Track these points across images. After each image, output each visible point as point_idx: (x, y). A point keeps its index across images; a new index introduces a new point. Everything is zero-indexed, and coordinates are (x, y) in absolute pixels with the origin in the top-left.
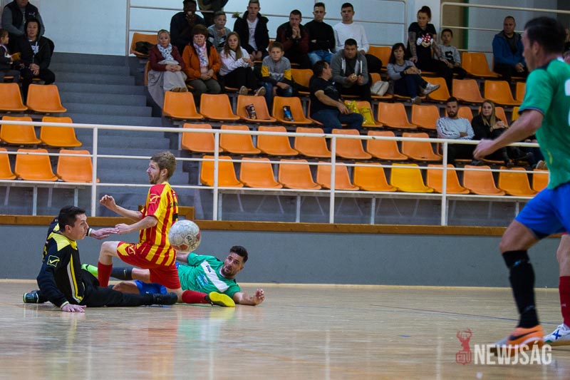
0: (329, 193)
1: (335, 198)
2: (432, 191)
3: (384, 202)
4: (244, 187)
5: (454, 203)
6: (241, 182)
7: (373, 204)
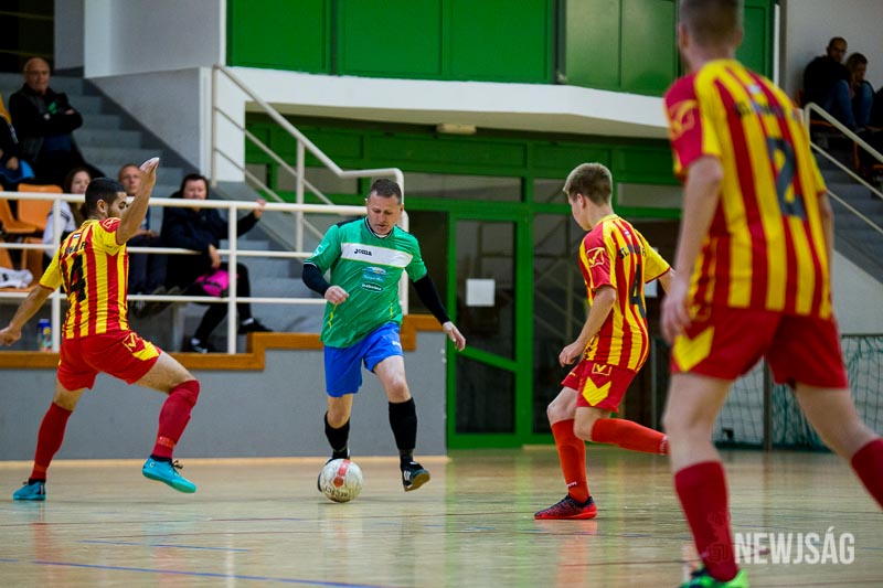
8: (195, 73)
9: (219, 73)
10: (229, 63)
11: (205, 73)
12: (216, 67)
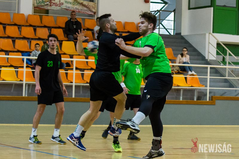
2: (20, 80)
8: (205, 34)
9: (210, 35)
10: (213, 32)
11: (207, 35)
12: (210, 33)
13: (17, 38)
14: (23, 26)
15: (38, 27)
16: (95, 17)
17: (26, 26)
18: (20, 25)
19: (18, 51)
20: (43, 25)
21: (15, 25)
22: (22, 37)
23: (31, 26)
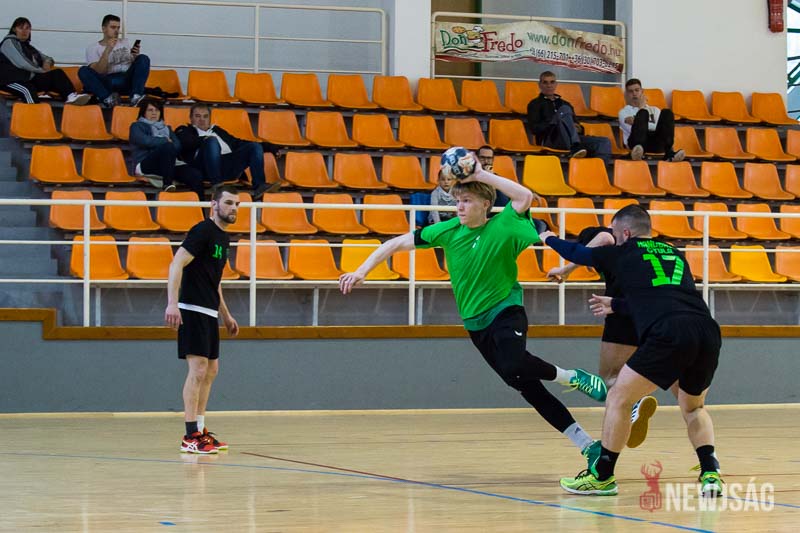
0: (249, 284)
1: (257, 290)
2: (398, 277)
3: (331, 294)
4: (129, 279)
5: (433, 294)
6: (127, 271)
7: (316, 298)
13: (387, 150)
14: (405, 113)
15: (450, 114)
16: (620, 81)
17: (414, 113)
18: (395, 112)
19: (392, 190)
20: (465, 110)
21: (381, 110)
22: (402, 146)
23: (427, 112)
